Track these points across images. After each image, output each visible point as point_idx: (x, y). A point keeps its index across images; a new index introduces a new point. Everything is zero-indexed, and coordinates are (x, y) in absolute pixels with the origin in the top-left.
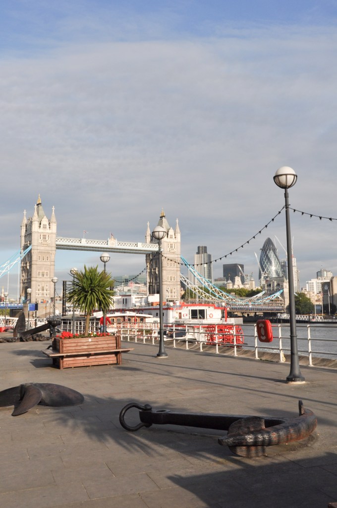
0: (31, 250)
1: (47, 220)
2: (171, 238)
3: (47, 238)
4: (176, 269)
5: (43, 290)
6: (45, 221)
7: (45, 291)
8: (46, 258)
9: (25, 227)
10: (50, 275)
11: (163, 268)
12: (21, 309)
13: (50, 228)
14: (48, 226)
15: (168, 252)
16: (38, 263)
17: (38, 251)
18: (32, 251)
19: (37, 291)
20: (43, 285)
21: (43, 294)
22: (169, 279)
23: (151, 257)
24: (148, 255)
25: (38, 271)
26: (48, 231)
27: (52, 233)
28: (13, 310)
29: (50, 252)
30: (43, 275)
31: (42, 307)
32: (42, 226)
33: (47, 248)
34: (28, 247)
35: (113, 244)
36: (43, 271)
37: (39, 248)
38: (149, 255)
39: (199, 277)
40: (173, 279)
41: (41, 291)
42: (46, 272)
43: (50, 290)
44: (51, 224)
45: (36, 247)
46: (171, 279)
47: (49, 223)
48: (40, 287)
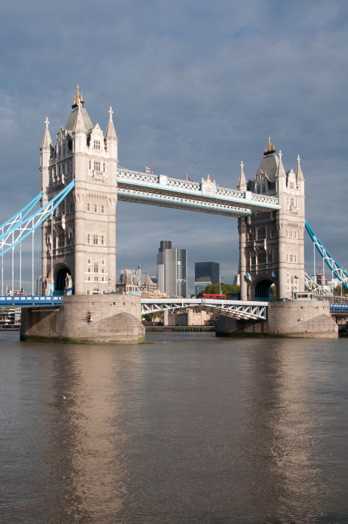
0: (73, 189)
1: (101, 132)
2: (292, 187)
3: (102, 169)
4: (297, 242)
5: (96, 270)
6: (97, 135)
7: (100, 273)
8: (99, 208)
9: (49, 151)
10: (108, 242)
11: (281, 240)
12: (57, 307)
13: (106, 148)
14: (102, 145)
15: (288, 212)
16: (87, 216)
17: (88, 192)
18: (77, 192)
19: (87, 273)
20: (96, 261)
21: (96, 278)
22: (289, 259)
23: (250, 222)
24: (243, 219)
25: (87, 233)
26: (102, 154)
27: (110, 159)
28: (30, 309)
29: (108, 196)
30: (96, 241)
31: (107, 302)
32: (92, 142)
33: (103, 189)
34: (60, 187)
35: (209, 190)
36: (95, 233)
37: (88, 186)
38: (246, 218)
39: (328, 258)
40: (294, 259)
41: (92, 273)
42: (101, 234)
43: (109, 271)
44: (108, 142)
45: (82, 185)
46: (291, 260)
47: (105, 140)
48: (92, 264)
